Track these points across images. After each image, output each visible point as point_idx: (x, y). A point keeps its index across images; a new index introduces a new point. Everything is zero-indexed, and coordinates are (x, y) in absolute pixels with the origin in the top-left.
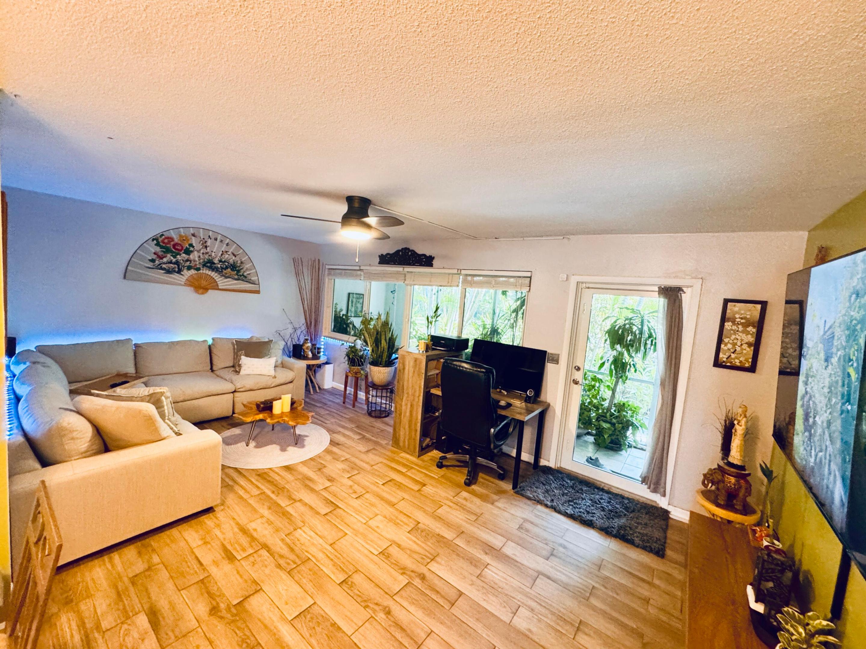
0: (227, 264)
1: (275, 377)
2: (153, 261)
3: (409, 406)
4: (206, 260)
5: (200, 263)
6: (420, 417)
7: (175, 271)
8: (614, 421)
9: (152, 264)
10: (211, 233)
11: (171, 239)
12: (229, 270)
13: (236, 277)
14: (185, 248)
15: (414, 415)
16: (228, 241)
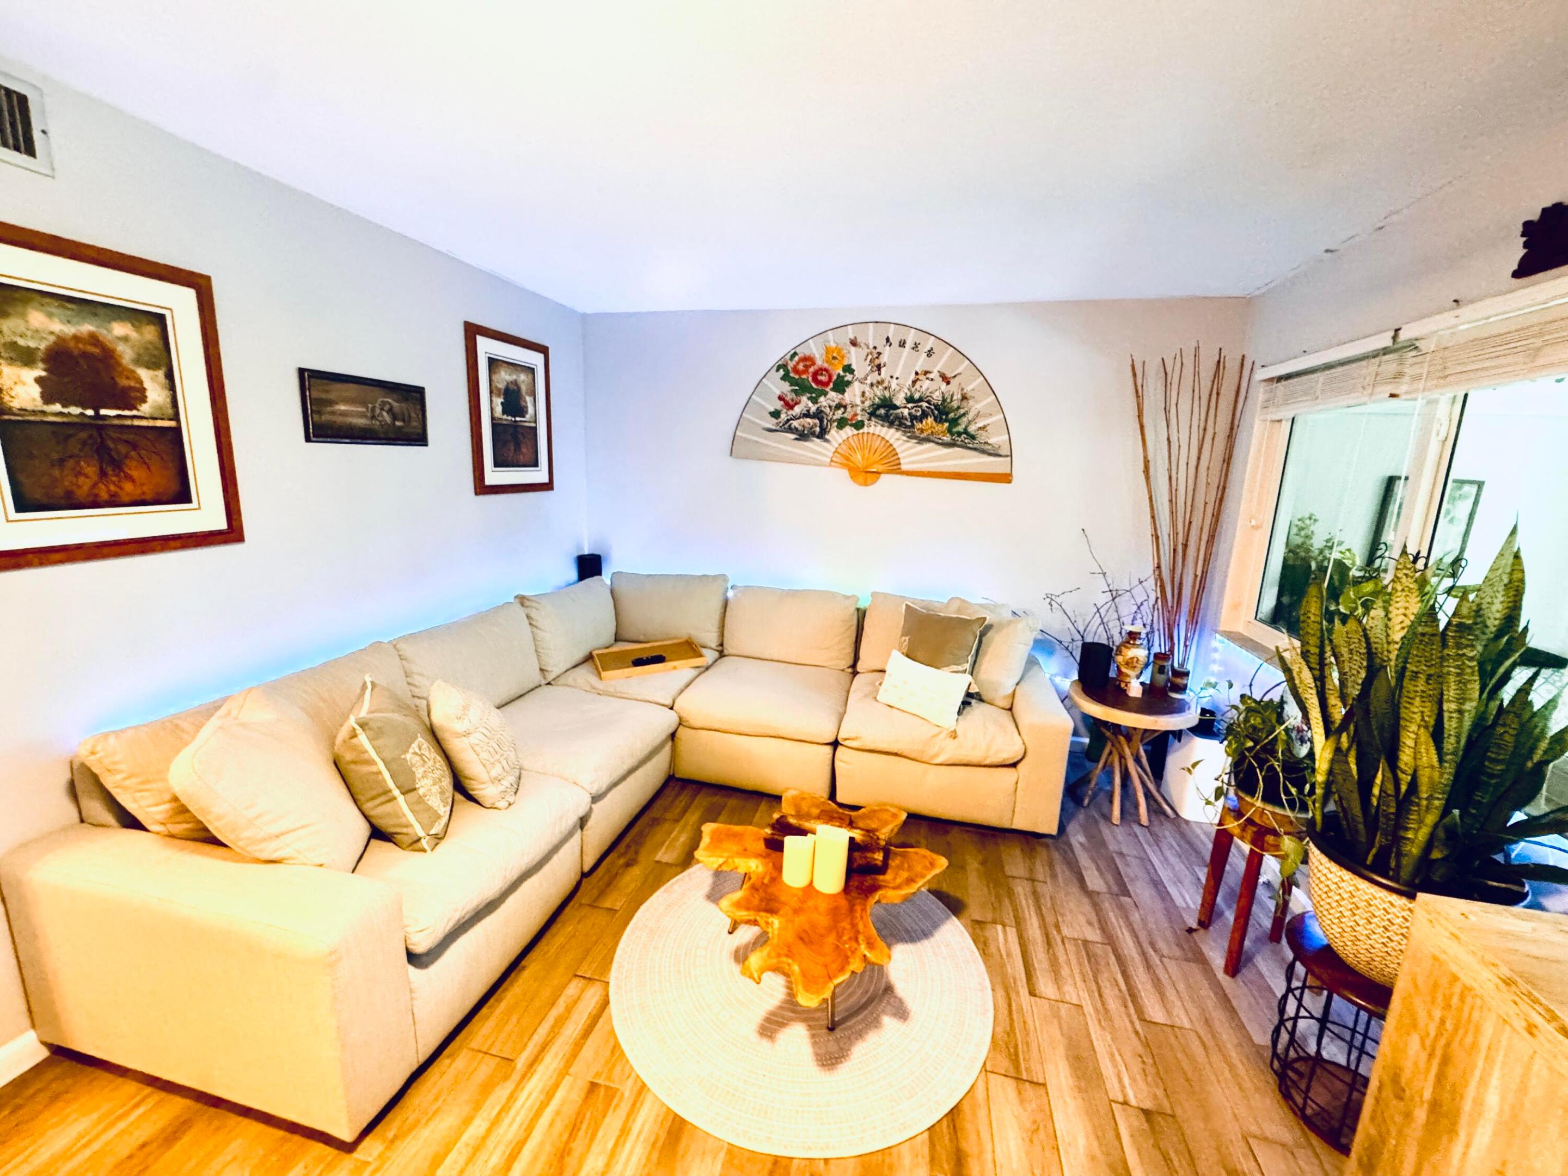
0: (925, 404)
1: (954, 735)
2: (776, 414)
4: (877, 400)
5: (863, 410)
7: (813, 434)
9: (775, 421)
10: (891, 331)
11: (809, 360)
12: (930, 420)
14: (835, 378)
16: (931, 342)
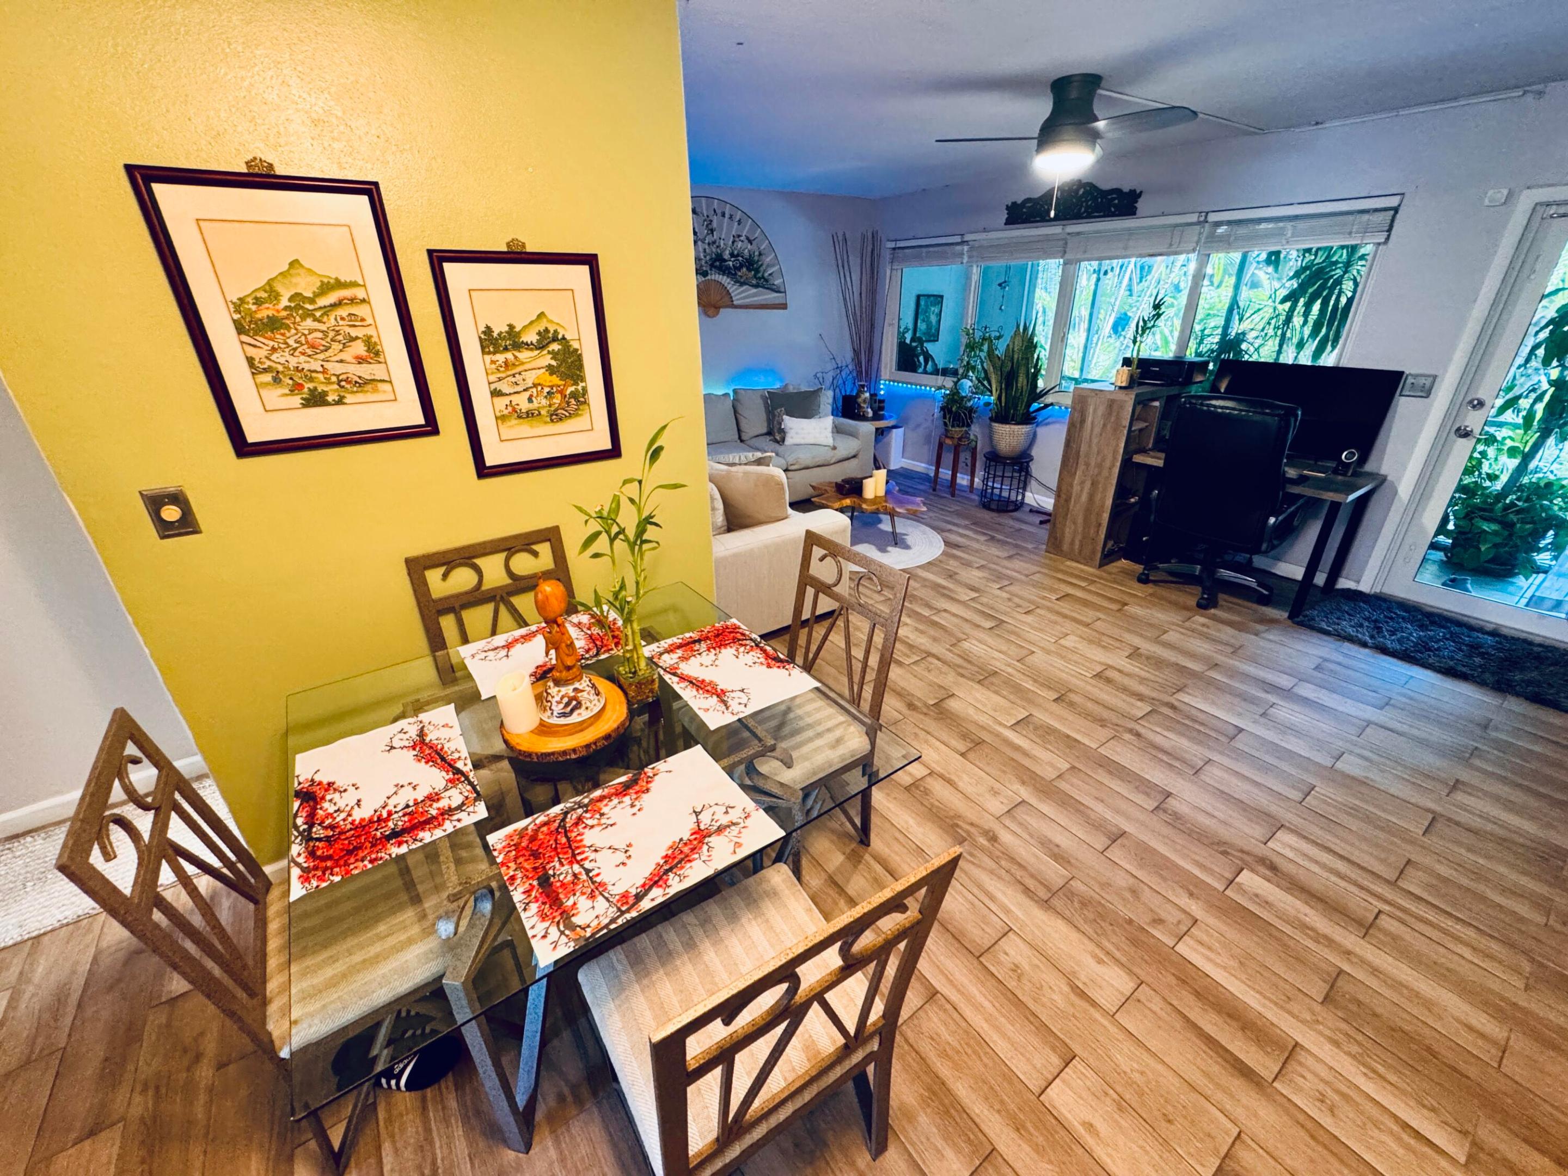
0: (741, 259)
1: (834, 448)
3: (1088, 484)
4: (713, 255)
6: (1109, 502)
8: (1513, 518)
10: (716, 205)
12: (744, 269)
13: (754, 282)
15: (1098, 497)
16: (738, 215)
